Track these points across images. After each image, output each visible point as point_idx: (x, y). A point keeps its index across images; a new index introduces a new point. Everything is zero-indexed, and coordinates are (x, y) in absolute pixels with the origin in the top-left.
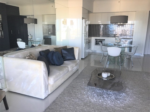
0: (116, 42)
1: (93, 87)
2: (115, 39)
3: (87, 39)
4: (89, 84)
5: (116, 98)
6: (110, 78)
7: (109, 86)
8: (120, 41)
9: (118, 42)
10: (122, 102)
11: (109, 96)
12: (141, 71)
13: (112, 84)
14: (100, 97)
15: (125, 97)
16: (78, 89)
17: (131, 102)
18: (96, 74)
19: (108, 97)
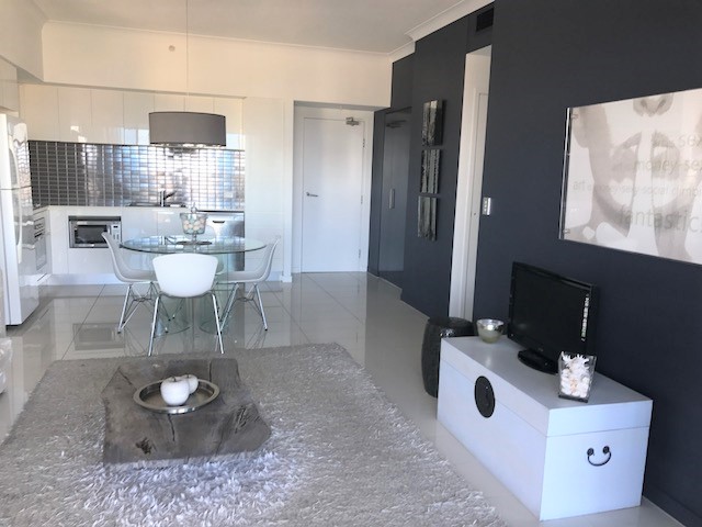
0: (186, 228)
1: (136, 465)
2: (181, 214)
3: (30, 218)
4: (112, 454)
5: (244, 481)
6: (202, 400)
7: (211, 440)
8: (202, 226)
9: (196, 229)
10: (272, 492)
11: (213, 482)
12: (287, 343)
13: (219, 425)
14: (176, 503)
15: (277, 467)
16: (40, 500)
17: (305, 480)
18: (131, 396)
19: (208, 488)
